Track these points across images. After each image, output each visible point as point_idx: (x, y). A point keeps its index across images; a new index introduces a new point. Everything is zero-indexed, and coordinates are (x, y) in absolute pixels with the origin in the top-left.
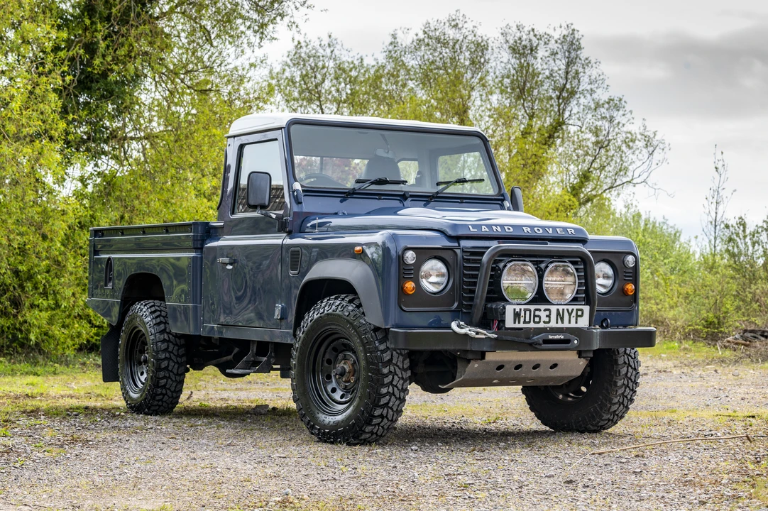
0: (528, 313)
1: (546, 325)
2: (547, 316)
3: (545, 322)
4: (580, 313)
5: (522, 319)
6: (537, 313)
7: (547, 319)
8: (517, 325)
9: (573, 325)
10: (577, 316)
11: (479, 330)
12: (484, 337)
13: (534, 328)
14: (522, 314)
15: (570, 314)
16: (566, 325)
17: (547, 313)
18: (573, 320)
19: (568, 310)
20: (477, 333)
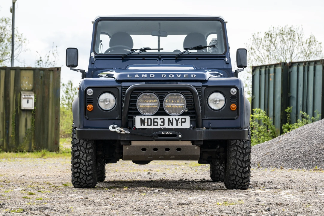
0: (149, 120)
1: (162, 127)
2: (162, 122)
3: (161, 125)
4: (183, 120)
5: (146, 124)
6: (155, 120)
7: (162, 124)
8: (143, 127)
9: (179, 126)
10: (182, 122)
11: (121, 129)
12: (124, 133)
13: (153, 128)
14: (146, 120)
15: (177, 121)
16: (175, 126)
17: (162, 120)
18: (179, 124)
19: (175, 119)
20: (121, 131)
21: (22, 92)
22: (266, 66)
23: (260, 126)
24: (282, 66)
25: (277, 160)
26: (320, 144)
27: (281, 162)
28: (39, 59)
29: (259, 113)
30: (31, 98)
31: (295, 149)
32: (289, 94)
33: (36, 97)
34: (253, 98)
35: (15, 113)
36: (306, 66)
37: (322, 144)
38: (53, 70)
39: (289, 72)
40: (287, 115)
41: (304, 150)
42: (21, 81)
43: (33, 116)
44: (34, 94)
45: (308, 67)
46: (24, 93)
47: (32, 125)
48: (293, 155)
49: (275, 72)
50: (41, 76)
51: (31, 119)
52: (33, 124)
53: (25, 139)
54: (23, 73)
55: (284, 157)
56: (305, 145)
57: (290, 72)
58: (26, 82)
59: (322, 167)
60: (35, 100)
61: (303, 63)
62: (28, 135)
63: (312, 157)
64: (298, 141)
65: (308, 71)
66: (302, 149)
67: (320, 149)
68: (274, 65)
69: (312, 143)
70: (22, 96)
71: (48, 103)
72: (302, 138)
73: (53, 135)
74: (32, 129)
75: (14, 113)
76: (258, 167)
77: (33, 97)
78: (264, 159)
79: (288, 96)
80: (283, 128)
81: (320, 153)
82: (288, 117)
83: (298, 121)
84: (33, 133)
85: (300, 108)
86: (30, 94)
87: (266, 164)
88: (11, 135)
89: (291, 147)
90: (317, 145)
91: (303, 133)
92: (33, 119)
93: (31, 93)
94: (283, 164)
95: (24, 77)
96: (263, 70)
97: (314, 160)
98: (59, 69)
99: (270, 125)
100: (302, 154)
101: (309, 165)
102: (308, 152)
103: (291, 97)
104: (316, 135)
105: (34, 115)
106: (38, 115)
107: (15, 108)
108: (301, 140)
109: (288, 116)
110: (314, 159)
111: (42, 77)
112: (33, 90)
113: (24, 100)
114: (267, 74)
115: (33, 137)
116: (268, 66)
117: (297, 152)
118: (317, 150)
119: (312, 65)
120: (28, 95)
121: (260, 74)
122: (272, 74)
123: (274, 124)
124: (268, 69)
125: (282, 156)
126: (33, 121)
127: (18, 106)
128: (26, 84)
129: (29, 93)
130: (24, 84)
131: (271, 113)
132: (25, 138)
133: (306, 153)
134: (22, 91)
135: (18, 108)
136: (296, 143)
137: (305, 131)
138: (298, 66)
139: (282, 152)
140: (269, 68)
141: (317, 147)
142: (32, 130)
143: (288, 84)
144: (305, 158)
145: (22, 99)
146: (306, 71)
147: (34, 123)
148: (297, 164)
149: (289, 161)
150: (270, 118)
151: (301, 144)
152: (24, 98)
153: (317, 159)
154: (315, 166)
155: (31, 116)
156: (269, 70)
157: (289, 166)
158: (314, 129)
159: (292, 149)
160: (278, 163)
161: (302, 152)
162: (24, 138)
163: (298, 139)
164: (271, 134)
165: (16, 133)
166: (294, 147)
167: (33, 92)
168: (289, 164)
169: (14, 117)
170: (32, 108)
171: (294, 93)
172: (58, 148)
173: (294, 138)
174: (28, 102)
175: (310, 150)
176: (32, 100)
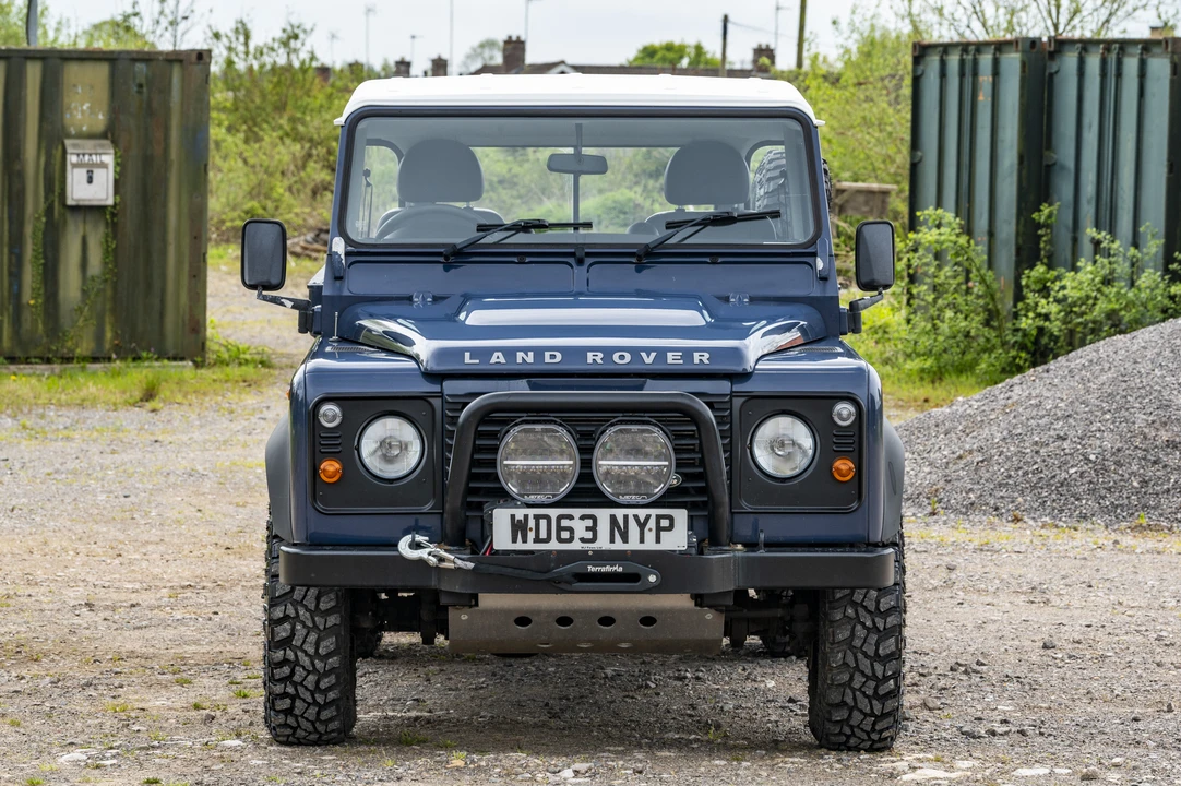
0: (543, 523)
1: (587, 546)
2: (588, 529)
3: (583, 540)
4: (664, 523)
5: (531, 535)
6: (565, 523)
7: (589, 535)
8: (519, 546)
9: (650, 544)
10: (659, 529)
11: (443, 553)
12: (452, 566)
13: (559, 552)
14: (531, 523)
15: (642, 526)
16: (633, 544)
17: (589, 523)
18: (650, 536)
19: (636, 517)
20: (441, 560)
21: (68, 142)
22: (965, 47)
23: (939, 267)
24: (1023, 52)
25: (1000, 485)
26: (1157, 425)
27: (1016, 494)
28: (130, 10)
29: (938, 226)
30: (103, 165)
31: (1065, 445)
32: (1046, 153)
33: (119, 161)
34: (916, 160)
35: (44, 219)
36: (1112, 57)
37: (1165, 424)
38: (181, 61)
39: (1047, 74)
40: (1040, 232)
41: (1098, 450)
42: (66, 100)
43: (110, 230)
44: (112, 151)
45: (1119, 63)
46: (75, 146)
47: (106, 264)
48: (1059, 467)
49: (996, 73)
50: (138, 81)
51: (103, 240)
52: (111, 258)
53: (81, 313)
54: (73, 71)
55: (1026, 473)
56: (1103, 428)
57: (1052, 76)
58: (82, 105)
59: (1161, 515)
60: (118, 169)
61: (1102, 46)
62: (92, 296)
63: (1127, 476)
64: (1077, 413)
65: (1119, 75)
66: (1091, 446)
67: (1156, 447)
68: (993, 47)
69: (1127, 421)
70: (68, 157)
71: (164, 181)
72: (1092, 398)
73: (184, 299)
74: (107, 276)
75: (38, 219)
76: (929, 509)
77: (109, 159)
78: (954, 476)
79: (1045, 163)
80: (1024, 282)
81: (1155, 462)
82: (1044, 239)
83: (1079, 264)
84: (109, 293)
85: (1088, 211)
86: (100, 151)
87: (959, 497)
88: (28, 299)
89: (1052, 433)
90: (1146, 431)
91: (1096, 377)
92: (110, 239)
93: (102, 146)
94: (1020, 499)
95: (75, 86)
96: (954, 60)
97: (1133, 487)
98: (205, 56)
99: (978, 270)
100: (1091, 465)
101: (1117, 507)
102: (1113, 454)
103: (1055, 164)
104: (1143, 387)
105: (114, 225)
106: (129, 224)
107: (42, 200)
108: (1087, 409)
109: (1043, 236)
110: (1135, 484)
111: (140, 86)
112: (110, 136)
113: (76, 171)
114: (968, 79)
115: (108, 306)
116: (972, 48)
117: (1071, 454)
118: (1144, 450)
119: (1132, 55)
120: (90, 155)
121: (943, 74)
122: (985, 79)
123: (990, 265)
124: (970, 57)
125: (1020, 468)
126: (108, 246)
127: (53, 192)
128: (83, 112)
129: (95, 147)
130: (75, 113)
131: (981, 222)
132: (80, 310)
133: (1104, 459)
134: (69, 136)
135: (53, 201)
136: (1071, 421)
137: (1102, 370)
138: (1080, 54)
139: (1020, 452)
140: (974, 55)
141: (1145, 437)
142: (106, 281)
143: (1045, 116)
144: (1101, 480)
145: (69, 167)
146: (1111, 75)
147: (112, 254)
148: (1073, 503)
149: (1042, 488)
150: (976, 244)
151: (1088, 422)
152: (75, 166)
153: (1144, 483)
154: (1137, 511)
155: (102, 229)
156: (975, 63)
157: (1045, 509)
158: (1136, 362)
159: (1054, 442)
160: (1002, 497)
161: (1093, 457)
162: (76, 310)
163: (1077, 404)
164: (981, 302)
165: (46, 291)
166: (1062, 434)
167: (107, 142)
168: (1045, 501)
169: (40, 235)
170: (107, 199)
171: (1065, 152)
172: (200, 345)
173: (1062, 400)
174: (90, 180)
175: (1119, 450)
176: (105, 170)
